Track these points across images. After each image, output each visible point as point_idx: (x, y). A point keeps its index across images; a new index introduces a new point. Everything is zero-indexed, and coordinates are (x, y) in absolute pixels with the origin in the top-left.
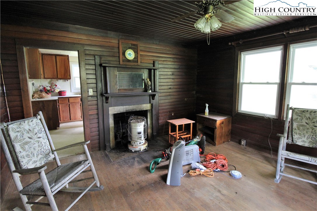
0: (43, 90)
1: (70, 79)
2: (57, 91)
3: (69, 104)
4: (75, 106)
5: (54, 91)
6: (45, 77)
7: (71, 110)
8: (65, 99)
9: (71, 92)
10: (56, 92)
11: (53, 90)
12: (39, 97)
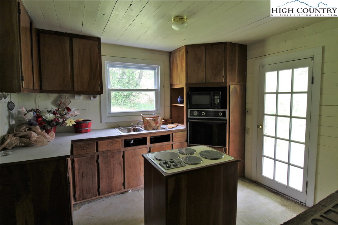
0: (35, 122)
1: (101, 92)
2: (70, 123)
3: (98, 157)
4: (112, 159)
5: (63, 122)
6: (43, 88)
7: (100, 171)
8: (89, 144)
9: (101, 122)
10: (68, 125)
11: (61, 120)
12: (21, 142)
